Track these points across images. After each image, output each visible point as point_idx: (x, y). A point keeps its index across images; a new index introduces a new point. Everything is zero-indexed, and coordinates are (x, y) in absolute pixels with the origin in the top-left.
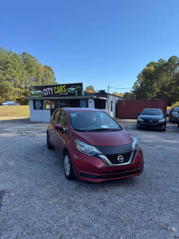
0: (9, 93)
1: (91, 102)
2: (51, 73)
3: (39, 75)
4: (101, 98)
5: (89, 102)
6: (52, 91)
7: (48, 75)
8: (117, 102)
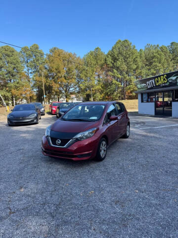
6: (154, 82)
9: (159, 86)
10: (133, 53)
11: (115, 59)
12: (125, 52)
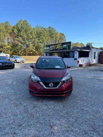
0: (41, 50)
1: (76, 53)
2: (63, 37)
3: (57, 38)
4: (84, 50)
5: (75, 53)
6: (54, 47)
7: (62, 38)
8: (99, 53)
9: (57, 49)
10: (30, 29)
11: (19, 31)
12: (25, 27)
